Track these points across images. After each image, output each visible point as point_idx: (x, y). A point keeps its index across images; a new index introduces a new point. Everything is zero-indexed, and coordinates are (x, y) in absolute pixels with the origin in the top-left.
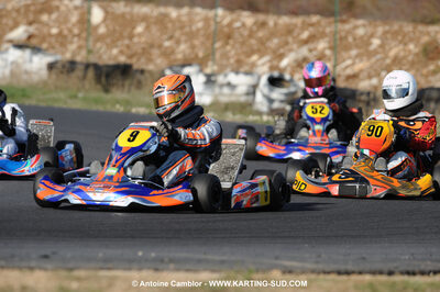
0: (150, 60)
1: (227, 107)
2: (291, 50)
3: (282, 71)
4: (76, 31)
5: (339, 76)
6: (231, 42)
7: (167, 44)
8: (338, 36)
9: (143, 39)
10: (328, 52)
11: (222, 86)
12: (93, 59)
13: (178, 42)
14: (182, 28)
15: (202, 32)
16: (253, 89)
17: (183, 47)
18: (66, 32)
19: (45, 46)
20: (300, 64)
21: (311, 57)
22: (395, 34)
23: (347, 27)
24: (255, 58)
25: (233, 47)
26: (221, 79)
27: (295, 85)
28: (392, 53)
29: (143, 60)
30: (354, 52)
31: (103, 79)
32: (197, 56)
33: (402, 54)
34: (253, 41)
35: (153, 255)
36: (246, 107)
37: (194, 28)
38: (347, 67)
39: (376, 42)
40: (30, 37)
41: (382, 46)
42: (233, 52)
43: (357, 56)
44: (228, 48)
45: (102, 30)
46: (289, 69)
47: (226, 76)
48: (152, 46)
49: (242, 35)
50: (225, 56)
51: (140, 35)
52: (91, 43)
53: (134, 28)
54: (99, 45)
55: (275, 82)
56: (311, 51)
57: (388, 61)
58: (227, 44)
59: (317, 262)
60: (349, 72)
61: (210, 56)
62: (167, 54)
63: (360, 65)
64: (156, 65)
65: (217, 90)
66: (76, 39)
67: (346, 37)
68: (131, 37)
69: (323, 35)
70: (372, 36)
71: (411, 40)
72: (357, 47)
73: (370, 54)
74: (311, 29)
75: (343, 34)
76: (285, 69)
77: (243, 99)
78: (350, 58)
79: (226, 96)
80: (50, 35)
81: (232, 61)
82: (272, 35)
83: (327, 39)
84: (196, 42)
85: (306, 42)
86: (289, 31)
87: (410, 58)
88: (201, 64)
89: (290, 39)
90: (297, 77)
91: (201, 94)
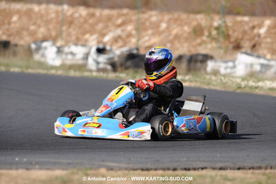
0: (22, 38)
1: (71, 67)
2: (110, 31)
3: (105, 44)
5: (141, 47)
6: (73, 26)
7: (32, 28)
8: (140, 22)
9: (17, 25)
10: (134, 32)
11: (67, 54)
13: (39, 27)
14: (41, 17)
15: (54, 20)
16: (86, 56)
17: (42, 29)
20: (116, 40)
21: (124, 35)
22: (176, 20)
23: (145, 16)
24: (87, 36)
25: (74, 29)
26: (66, 50)
27: (114, 53)
28: (174, 32)
29: (17, 38)
30: (150, 32)
32: (51, 35)
33: (180, 33)
34: (87, 27)
35: (25, 160)
36: (82, 67)
37: (49, 18)
38: (144, 42)
39: (164, 25)
41: (168, 28)
42: (73, 33)
43: (152, 34)
44: (71, 30)
46: (109, 43)
47: (69, 47)
48: (23, 29)
49: (79, 22)
50: (69, 35)
51: (15, 22)
53: (11, 18)
55: (100, 51)
56: (123, 31)
57: (171, 37)
58: (70, 27)
59: (128, 163)
60: (147, 44)
61: (59, 35)
62: (32, 34)
63: (154, 40)
64: (25, 41)
65: (64, 56)
67: (145, 23)
68: (9, 23)
69: (130, 21)
70: (161, 21)
71: (186, 24)
72: (152, 28)
73: (160, 33)
74: (124, 18)
75: (143, 20)
76: (107, 43)
77: (80, 62)
78: (147, 35)
79: (69, 60)
81: (74, 38)
82: (99, 21)
83: (133, 24)
84: (51, 27)
85: (120, 26)
86: (109, 19)
87: (185, 35)
88: (54, 40)
89: (110, 24)
90: (114, 47)
91: (54, 59)
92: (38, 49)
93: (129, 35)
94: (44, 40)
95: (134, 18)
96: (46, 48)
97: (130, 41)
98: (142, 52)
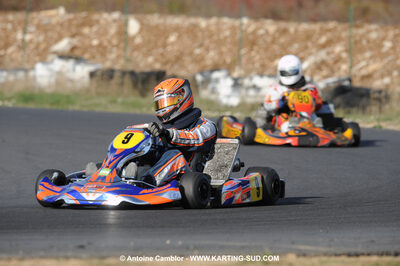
0: (183, 67)
1: (254, 107)
2: (310, 54)
4: (115, 42)
5: (355, 76)
6: (256, 48)
7: (198, 51)
8: (353, 41)
9: (176, 48)
10: (344, 55)
11: (248, 88)
12: (130, 67)
13: (208, 50)
14: (211, 36)
15: (229, 40)
17: (212, 54)
18: (105, 43)
19: (86, 56)
20: (319, 66)
21: (330, 59)
23: (361, 31)
25: (258, 52)
26: (247, 82)
29: (176, 67)
30: (368, 54)
31: (140, 86)
32: (225, 62)
34: (276, 47)
37: (222, 36)
38: (361, 68)
39: (388, 45)
40: (73, 48)
41: (393, 48)
42: (257, 57)
43: (371, 57)
44: (253, 53)
45: (138, 40)
46: (309, 72)
47: (251, 79)
48: (182, 54)
49: (265, 41)
50: (251, 61)
51: (173, 44)
52: (128, 53)
53: (167, 37)
54: (136, 54)
56: (328, 54)
58: (252, 50)
59: (330, 246)
60: (364, 72)
61: (236, 62)
62: (199, 60)
63: (374, 66)
64: (188, 71)
65: (243, 92)
66: (115, 49)
67: (360, 41)
68: (165, 46)
69: (339, 39)
70: (384, 39)
72: (371, 49)
73: (382, 56)
74: (329, 35)
75: (358, 38)
76: (305, 71)
78: (364, 59)
79: (251, 97)
80: (91, 46)
81: (257, 65)
82: (294, 40)
83: (343, 43)
84: (224, 49)
85: (324, 46)
86: (309, 36)
88: (229, 69)
89: (309, 44)
90: (316, 78)
91: (229, 96)
92: (207, 81)
93: (338, 60)
94: (216, 68)
95: (344, 34)
96: (217, 81)
97: (339, 69)
98: (357, 83)
